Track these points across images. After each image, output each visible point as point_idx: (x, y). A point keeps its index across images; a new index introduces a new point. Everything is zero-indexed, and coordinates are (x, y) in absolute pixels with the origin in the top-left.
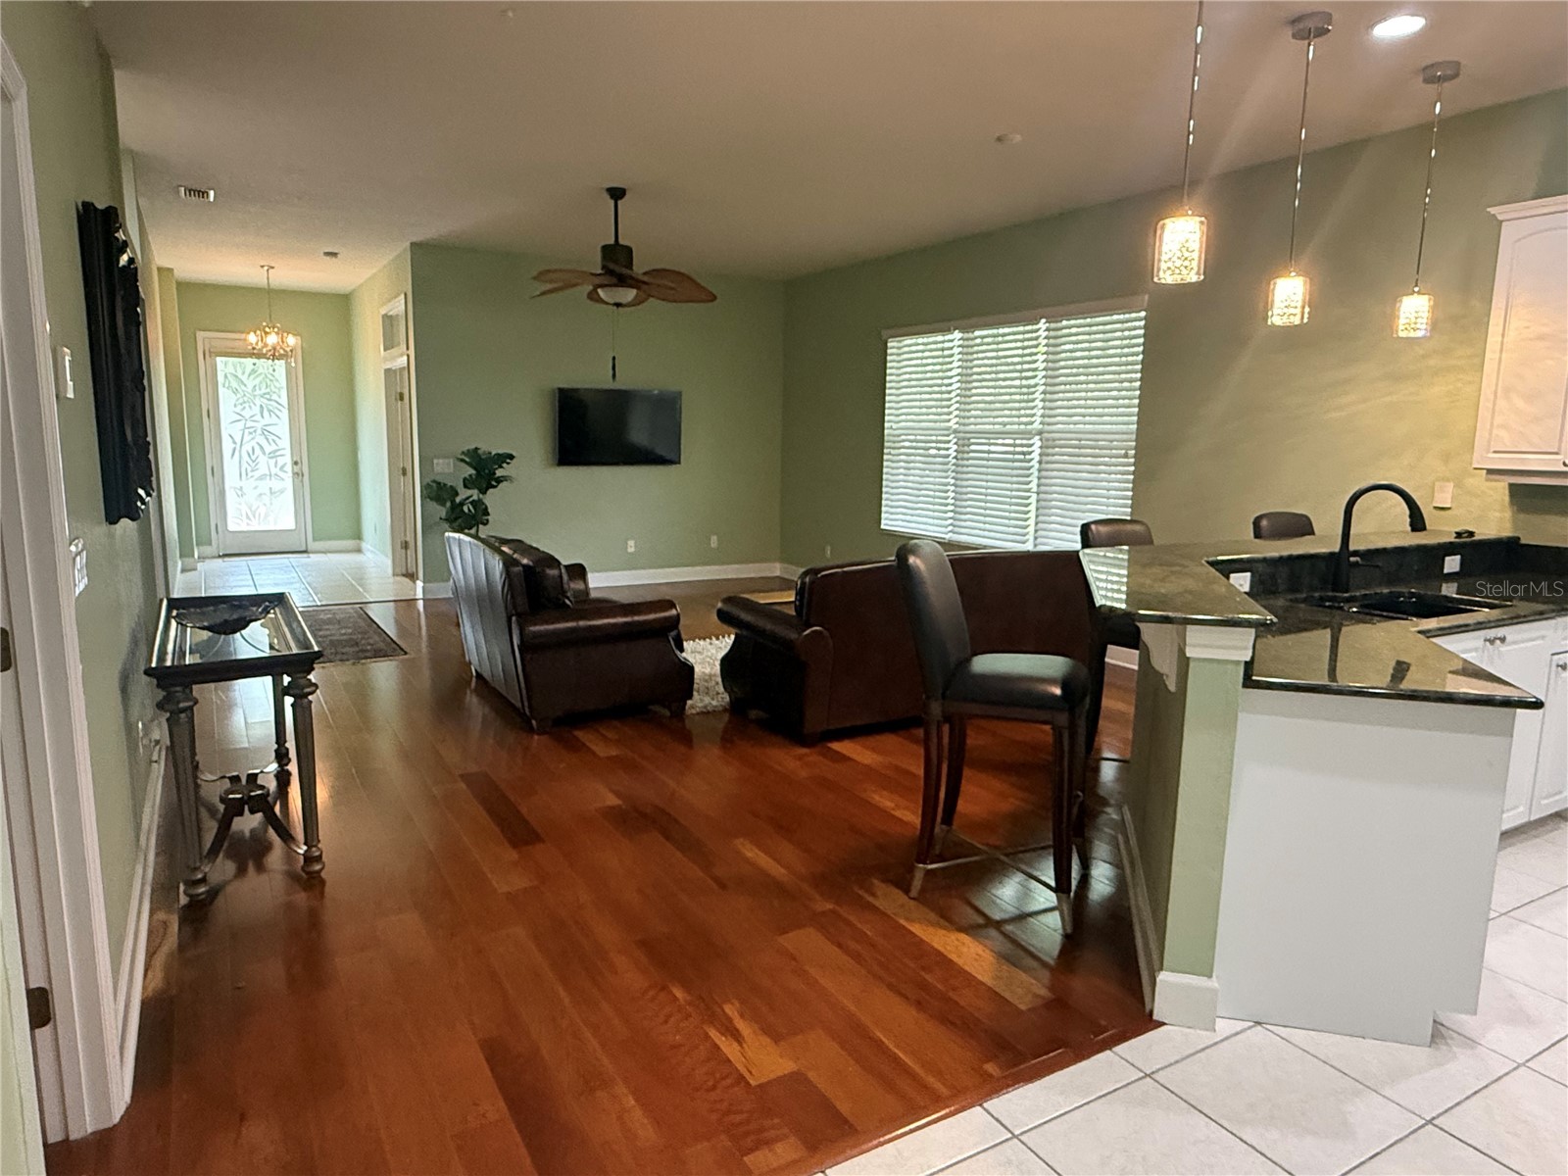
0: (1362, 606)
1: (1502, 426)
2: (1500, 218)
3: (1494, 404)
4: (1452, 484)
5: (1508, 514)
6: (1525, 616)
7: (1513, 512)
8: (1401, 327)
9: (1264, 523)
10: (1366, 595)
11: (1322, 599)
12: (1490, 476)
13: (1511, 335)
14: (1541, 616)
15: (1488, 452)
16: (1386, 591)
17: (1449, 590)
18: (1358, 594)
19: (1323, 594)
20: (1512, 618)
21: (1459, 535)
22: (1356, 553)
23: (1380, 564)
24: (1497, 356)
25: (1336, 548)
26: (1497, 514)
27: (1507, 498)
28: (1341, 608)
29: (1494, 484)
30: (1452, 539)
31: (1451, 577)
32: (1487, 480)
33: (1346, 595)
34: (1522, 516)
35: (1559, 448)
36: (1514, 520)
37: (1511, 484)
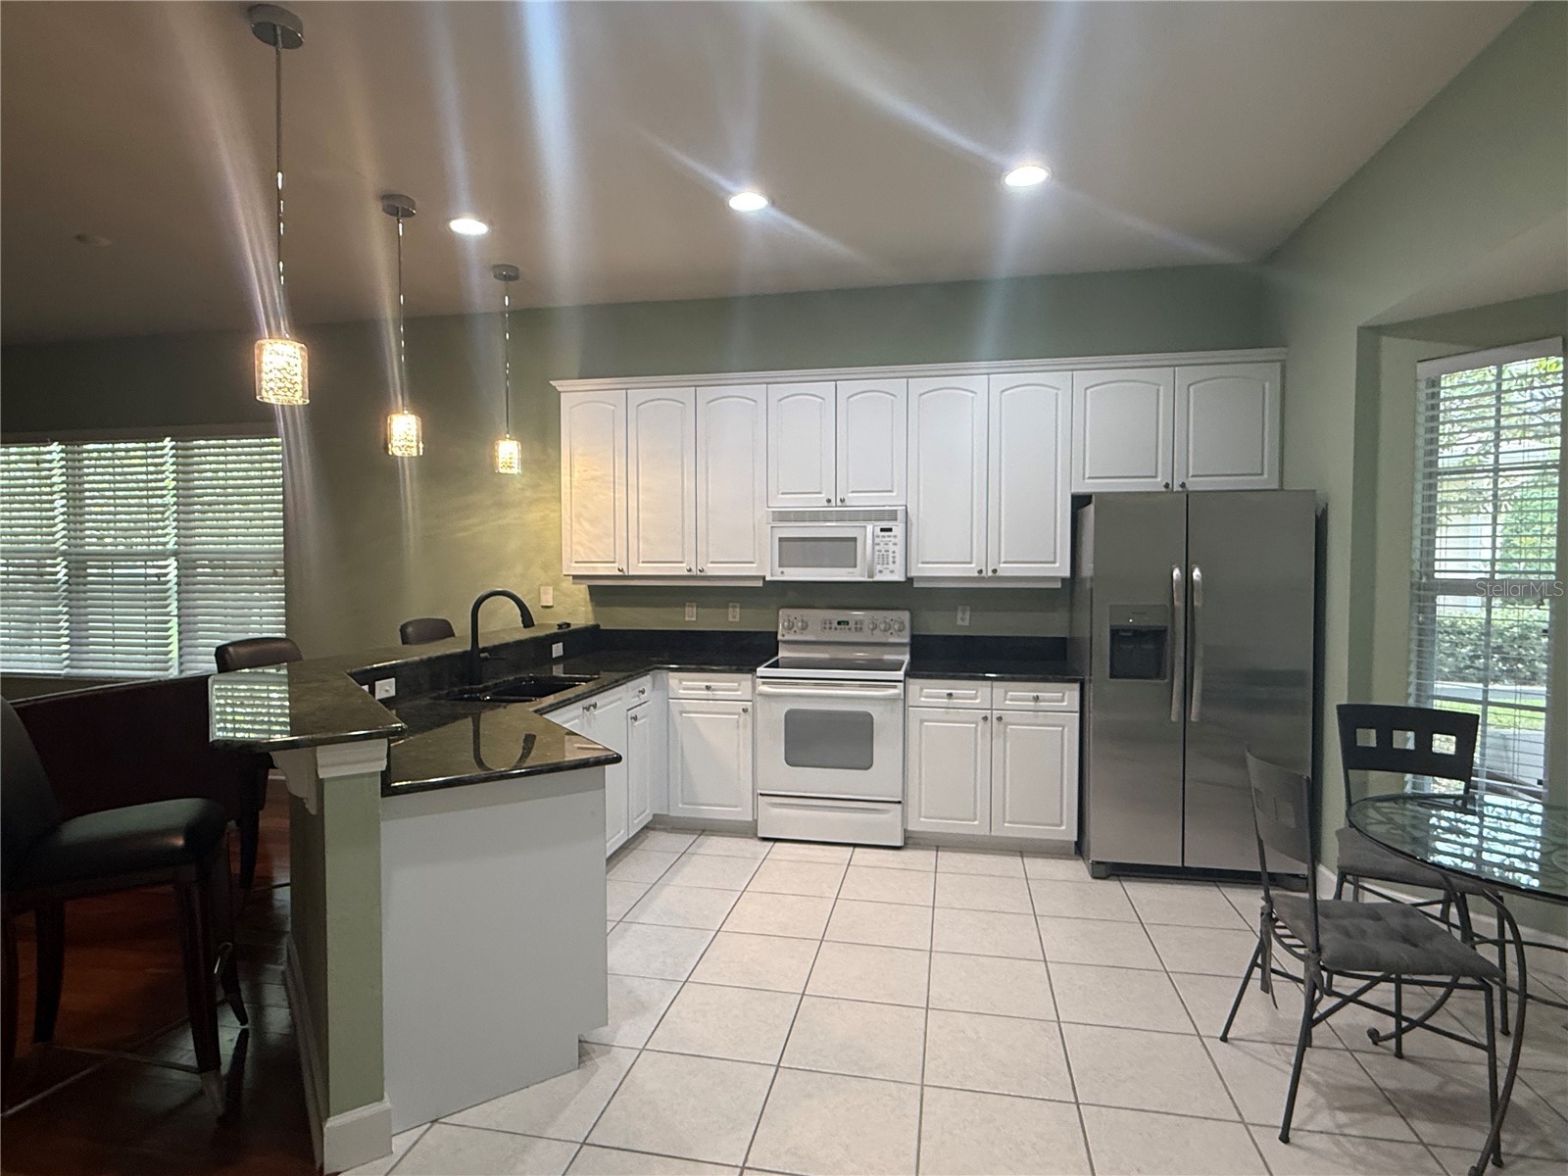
0: (494, 694)
1: (580, 543)
2: (559, 389)
3: (571, 526)
4: (551, 588)
5: (590, 608)
6: (608, 685)
7: (592, 606)
8: (500, 465)
9: (410, 630)
10: (496, 684)
11: (462, 692)
12: (576, 581)
13: (576, 475)
14: (616, 683)
15: (571, 562)
16: (511, 678)
17: (558, 671)
18: (490, 684)
19: (461, 688)
20: (598, 689)
21: (560, 626)
22: (484, 650)
23: (504, 657)
24: (569, 491)
25: (469, 648)
26: (583, 609)
27: (588, 598)
28: (478, 699)
29: (579, 586)
30: (555, 630)
31: (558, 660)
32: (574, 583)
33: (481, 686)
34: (598, 609)
35: (615, 558)
36: (594, 611)
37: (589, 586)
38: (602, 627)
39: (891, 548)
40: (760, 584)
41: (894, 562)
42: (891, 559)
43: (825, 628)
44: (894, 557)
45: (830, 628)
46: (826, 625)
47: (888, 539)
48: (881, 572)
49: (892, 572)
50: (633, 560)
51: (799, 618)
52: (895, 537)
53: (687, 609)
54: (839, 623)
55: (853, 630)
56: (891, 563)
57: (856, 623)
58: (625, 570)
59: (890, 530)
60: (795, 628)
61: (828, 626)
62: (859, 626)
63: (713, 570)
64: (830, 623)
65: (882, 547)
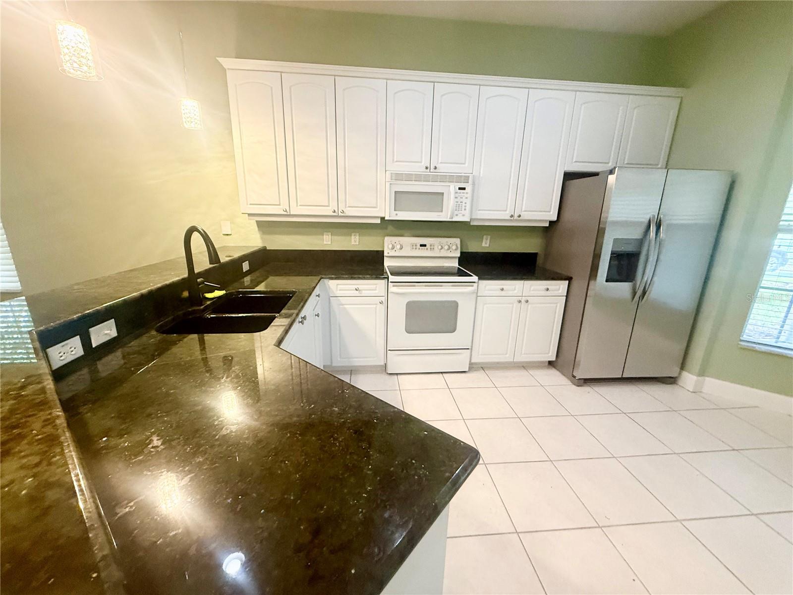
1: (253, 190)
2: (225, 66)
5: (259, 236)
7: (260, 234)
15: (247, 205)
26: (255, 236)
27: (257, 229)
29: (251, 221)
31: (247, 273)
32: (249, 219)
34: (264, 236)
35: (280, 202)
36: (262, 238)
37: (256, 221)
38: (268, 248)
39: (464, 200)
40: (378, 221)
41: (465, 209)
42: (463, 208)
43: (413, 248)
44: (465, 206)
45: (416, 249)
46: (413, 246)
47: (463, 195)
48: (457, 215)
49: (463, 215)
50: (293, 203)
51: (397, 242)
52: (467, 193)
53: (325, 236)
54: (421, 245)
55: (429, 249)
56: (463, 209)
57: (431, 246)
58: (288, 210)
59: (464, 189)
60: (395, 249)
61: (414, 247)
62: (432, 247)
63: (350, 212)
64: (416, 246)
65: (459, 200)
